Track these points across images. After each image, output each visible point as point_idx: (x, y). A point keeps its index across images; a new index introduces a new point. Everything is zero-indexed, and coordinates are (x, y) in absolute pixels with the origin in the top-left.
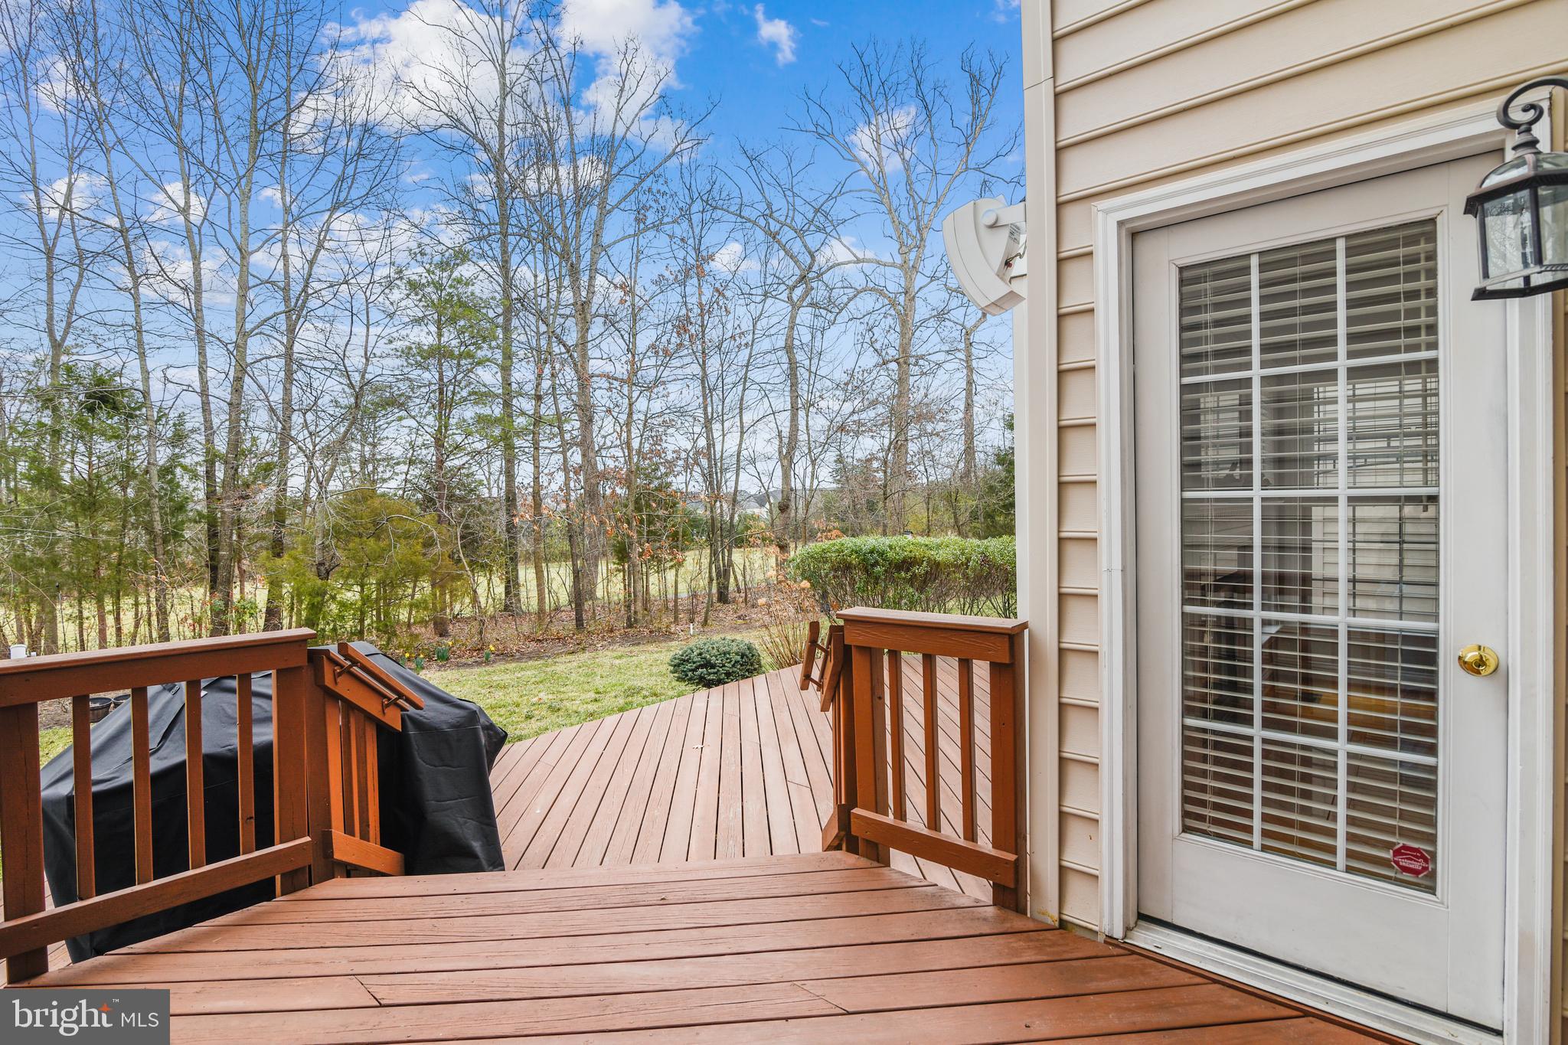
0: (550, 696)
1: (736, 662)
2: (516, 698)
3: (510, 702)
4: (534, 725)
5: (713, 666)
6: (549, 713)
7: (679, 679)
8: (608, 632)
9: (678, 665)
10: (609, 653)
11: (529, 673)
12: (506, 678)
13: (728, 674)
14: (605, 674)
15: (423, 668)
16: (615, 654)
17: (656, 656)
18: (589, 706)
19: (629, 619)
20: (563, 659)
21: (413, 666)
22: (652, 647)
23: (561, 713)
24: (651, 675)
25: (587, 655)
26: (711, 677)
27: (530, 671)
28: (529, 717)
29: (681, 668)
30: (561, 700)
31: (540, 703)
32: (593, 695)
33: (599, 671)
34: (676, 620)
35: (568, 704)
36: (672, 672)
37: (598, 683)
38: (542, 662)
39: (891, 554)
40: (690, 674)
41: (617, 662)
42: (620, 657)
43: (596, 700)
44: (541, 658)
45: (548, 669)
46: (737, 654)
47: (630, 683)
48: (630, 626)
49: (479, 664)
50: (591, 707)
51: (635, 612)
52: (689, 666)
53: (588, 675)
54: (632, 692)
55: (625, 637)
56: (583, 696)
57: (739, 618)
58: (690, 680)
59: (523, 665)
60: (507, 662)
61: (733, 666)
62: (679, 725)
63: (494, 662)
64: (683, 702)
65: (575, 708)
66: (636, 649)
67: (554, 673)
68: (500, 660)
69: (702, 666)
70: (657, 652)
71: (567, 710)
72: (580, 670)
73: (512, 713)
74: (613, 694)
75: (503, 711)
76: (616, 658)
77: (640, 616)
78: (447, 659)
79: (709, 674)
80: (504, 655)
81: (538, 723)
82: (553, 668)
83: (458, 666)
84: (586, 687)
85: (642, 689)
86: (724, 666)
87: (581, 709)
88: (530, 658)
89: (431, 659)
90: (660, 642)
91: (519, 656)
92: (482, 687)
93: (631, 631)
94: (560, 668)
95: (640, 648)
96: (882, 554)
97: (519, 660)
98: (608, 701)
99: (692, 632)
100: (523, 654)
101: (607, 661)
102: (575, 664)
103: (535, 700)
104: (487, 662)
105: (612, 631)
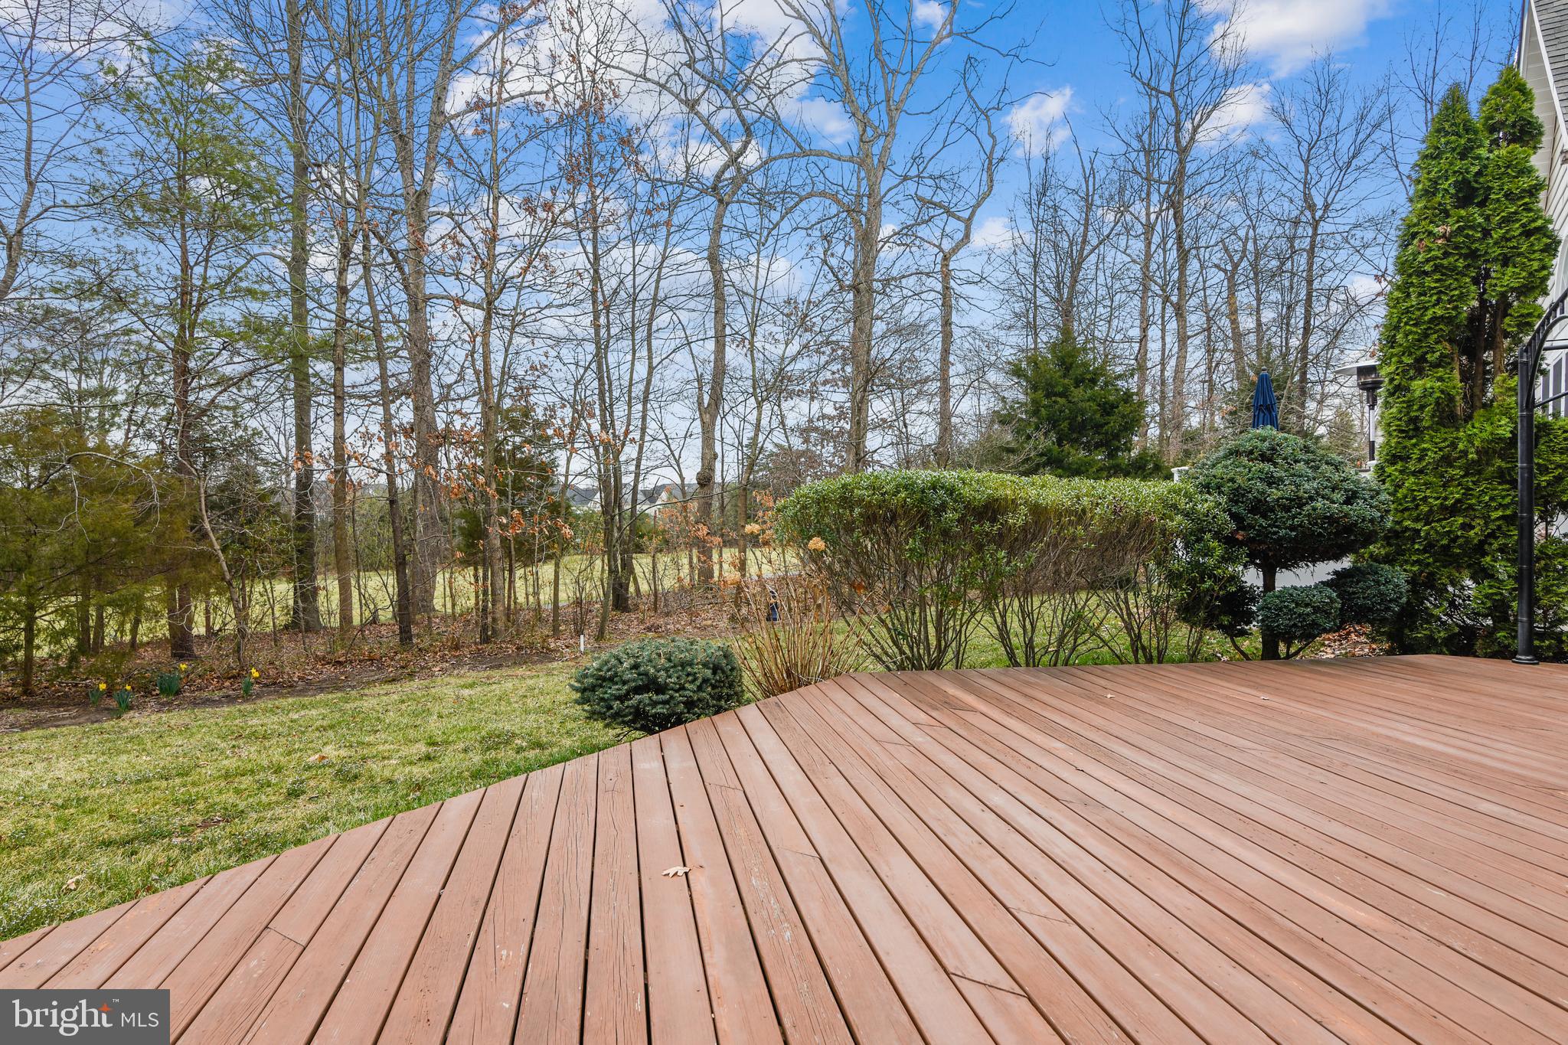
0: (343, 753)
1: (705, 681)
2: (277, 755)
3: (265, 763)
4: (302, 809)
5: (661, 689)
6: (337, 784)
7: (593, 716)
8: (451, 649)
9: (593, 688)
10: (453, 680)
11: (314, 712)
12: (272, 722)
13: (690, 704)
14: (445, 712)
15: (130, 708)
16: (461, 682)
17: (530, 682)
18: (415, 770)
19: (485, 629)
20: (377, 689)
21: (114, 704)
22: (520, 671)
23: (359, 784)
24: (527, 712)
25: (416, 683)
26: (659, 709)
27: (315, 710)
28: (294, 794)
29: (599, 692)
30: (364, 759)
31: (324, 763)
32: (422, 748)
33: (436, 708)
34: (556, 633)
35: (374, 766)
36: (577, 702)
37: (434, 726)
38: (339, 695)
39: (966, 491)
40: (616, 704)
41: (466, 692)
42: (472, 686)
43: (428, 758)
44: (339, 689)
45: (348, 706)
46: (705, 665)
47: (491, 726)
48: (486, 640)
49: (230, 700)
50: (419, 772)
51: (494, 620)
52: (613, 690)
53: (415, 714)
54: (495, 741)
55: (479, 659)
56: (405, 751)
57: (649, 629)
58: (616, 715)
59: (306, 700)
60: (284, 696)
61: (700, 688)
62: (615, 814)
63: (259, 696)
64: (614, 759)
65: (387, 773)
66: (496, 674)
67: (357, 712)
68: (270, 693)
69: (638, 690)
70: (531, 678)
71: (371, 778)
72: (403, 707)
73: (264, 785)
74: (461, 746)
75: (246, 782)
76: (465, 686)
77: (500, 625)
78: (178, 693)
79: (654, 704)
80: (277, 685)
81: (311, 807)
82: (358, 703)
83: (195, 703)
84: (412, 734)
85: (514, 735)
86: (682, 688)
87: (399, 777)
88: (322, 690)
89: (148, 693)
90: (534, 663)
91: (304, 687)
92: (223, 738)
93: (488, 648)
94: (368, 704)
95: (505, 671)
96: (951, 491)
97: (302, 692)
98: (451, 760)
99: (582, 648)
100: (309, 683)
101: (449, 691)
102: (395, 697)
103: (313, 758)
104: (247, 696)
105: (457, 648)
